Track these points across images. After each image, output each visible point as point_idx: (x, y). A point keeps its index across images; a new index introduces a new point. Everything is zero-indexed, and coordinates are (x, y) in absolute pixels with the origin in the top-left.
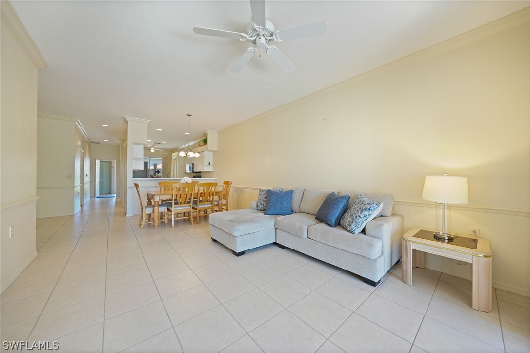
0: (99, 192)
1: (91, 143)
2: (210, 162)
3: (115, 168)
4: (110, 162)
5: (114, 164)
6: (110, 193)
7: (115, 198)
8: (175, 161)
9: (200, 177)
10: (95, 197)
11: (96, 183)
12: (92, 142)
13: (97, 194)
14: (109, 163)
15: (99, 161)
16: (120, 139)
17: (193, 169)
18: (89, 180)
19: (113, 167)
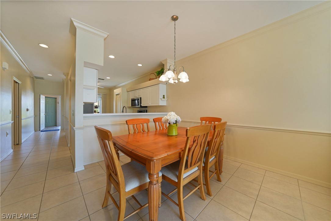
0: (44, 125)
1: (35, 79)
2: (164, 96)
3: (60, 104)
4: (56, 98)
5: (59, 100)
6: (56, 125)
7: (59, 131)
8: (118, 96)
9: (147, 112)
10: (40, 130)
11: (41, 117)
12: (37, 78)
13: (43, 127)
14: (54, 99)
15: (44, 97)
16: (64, 74)
17: (141, 103)
18: (33, 114)
19: (58, 103)
